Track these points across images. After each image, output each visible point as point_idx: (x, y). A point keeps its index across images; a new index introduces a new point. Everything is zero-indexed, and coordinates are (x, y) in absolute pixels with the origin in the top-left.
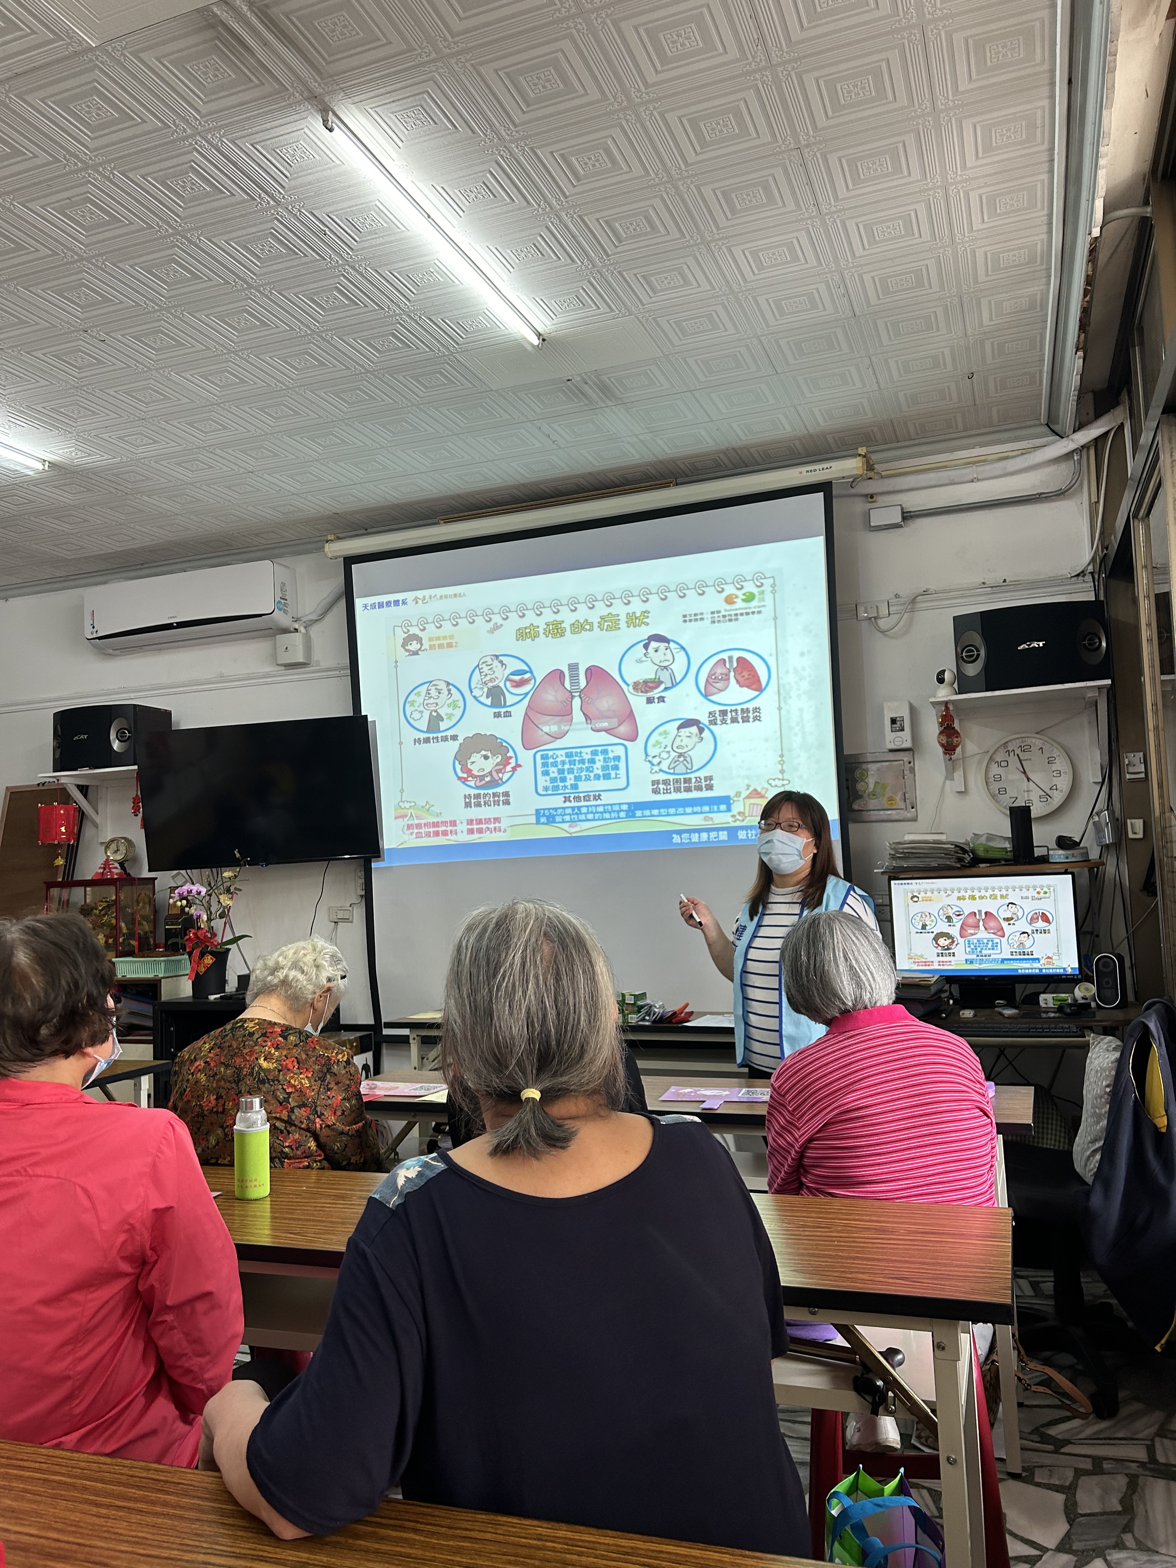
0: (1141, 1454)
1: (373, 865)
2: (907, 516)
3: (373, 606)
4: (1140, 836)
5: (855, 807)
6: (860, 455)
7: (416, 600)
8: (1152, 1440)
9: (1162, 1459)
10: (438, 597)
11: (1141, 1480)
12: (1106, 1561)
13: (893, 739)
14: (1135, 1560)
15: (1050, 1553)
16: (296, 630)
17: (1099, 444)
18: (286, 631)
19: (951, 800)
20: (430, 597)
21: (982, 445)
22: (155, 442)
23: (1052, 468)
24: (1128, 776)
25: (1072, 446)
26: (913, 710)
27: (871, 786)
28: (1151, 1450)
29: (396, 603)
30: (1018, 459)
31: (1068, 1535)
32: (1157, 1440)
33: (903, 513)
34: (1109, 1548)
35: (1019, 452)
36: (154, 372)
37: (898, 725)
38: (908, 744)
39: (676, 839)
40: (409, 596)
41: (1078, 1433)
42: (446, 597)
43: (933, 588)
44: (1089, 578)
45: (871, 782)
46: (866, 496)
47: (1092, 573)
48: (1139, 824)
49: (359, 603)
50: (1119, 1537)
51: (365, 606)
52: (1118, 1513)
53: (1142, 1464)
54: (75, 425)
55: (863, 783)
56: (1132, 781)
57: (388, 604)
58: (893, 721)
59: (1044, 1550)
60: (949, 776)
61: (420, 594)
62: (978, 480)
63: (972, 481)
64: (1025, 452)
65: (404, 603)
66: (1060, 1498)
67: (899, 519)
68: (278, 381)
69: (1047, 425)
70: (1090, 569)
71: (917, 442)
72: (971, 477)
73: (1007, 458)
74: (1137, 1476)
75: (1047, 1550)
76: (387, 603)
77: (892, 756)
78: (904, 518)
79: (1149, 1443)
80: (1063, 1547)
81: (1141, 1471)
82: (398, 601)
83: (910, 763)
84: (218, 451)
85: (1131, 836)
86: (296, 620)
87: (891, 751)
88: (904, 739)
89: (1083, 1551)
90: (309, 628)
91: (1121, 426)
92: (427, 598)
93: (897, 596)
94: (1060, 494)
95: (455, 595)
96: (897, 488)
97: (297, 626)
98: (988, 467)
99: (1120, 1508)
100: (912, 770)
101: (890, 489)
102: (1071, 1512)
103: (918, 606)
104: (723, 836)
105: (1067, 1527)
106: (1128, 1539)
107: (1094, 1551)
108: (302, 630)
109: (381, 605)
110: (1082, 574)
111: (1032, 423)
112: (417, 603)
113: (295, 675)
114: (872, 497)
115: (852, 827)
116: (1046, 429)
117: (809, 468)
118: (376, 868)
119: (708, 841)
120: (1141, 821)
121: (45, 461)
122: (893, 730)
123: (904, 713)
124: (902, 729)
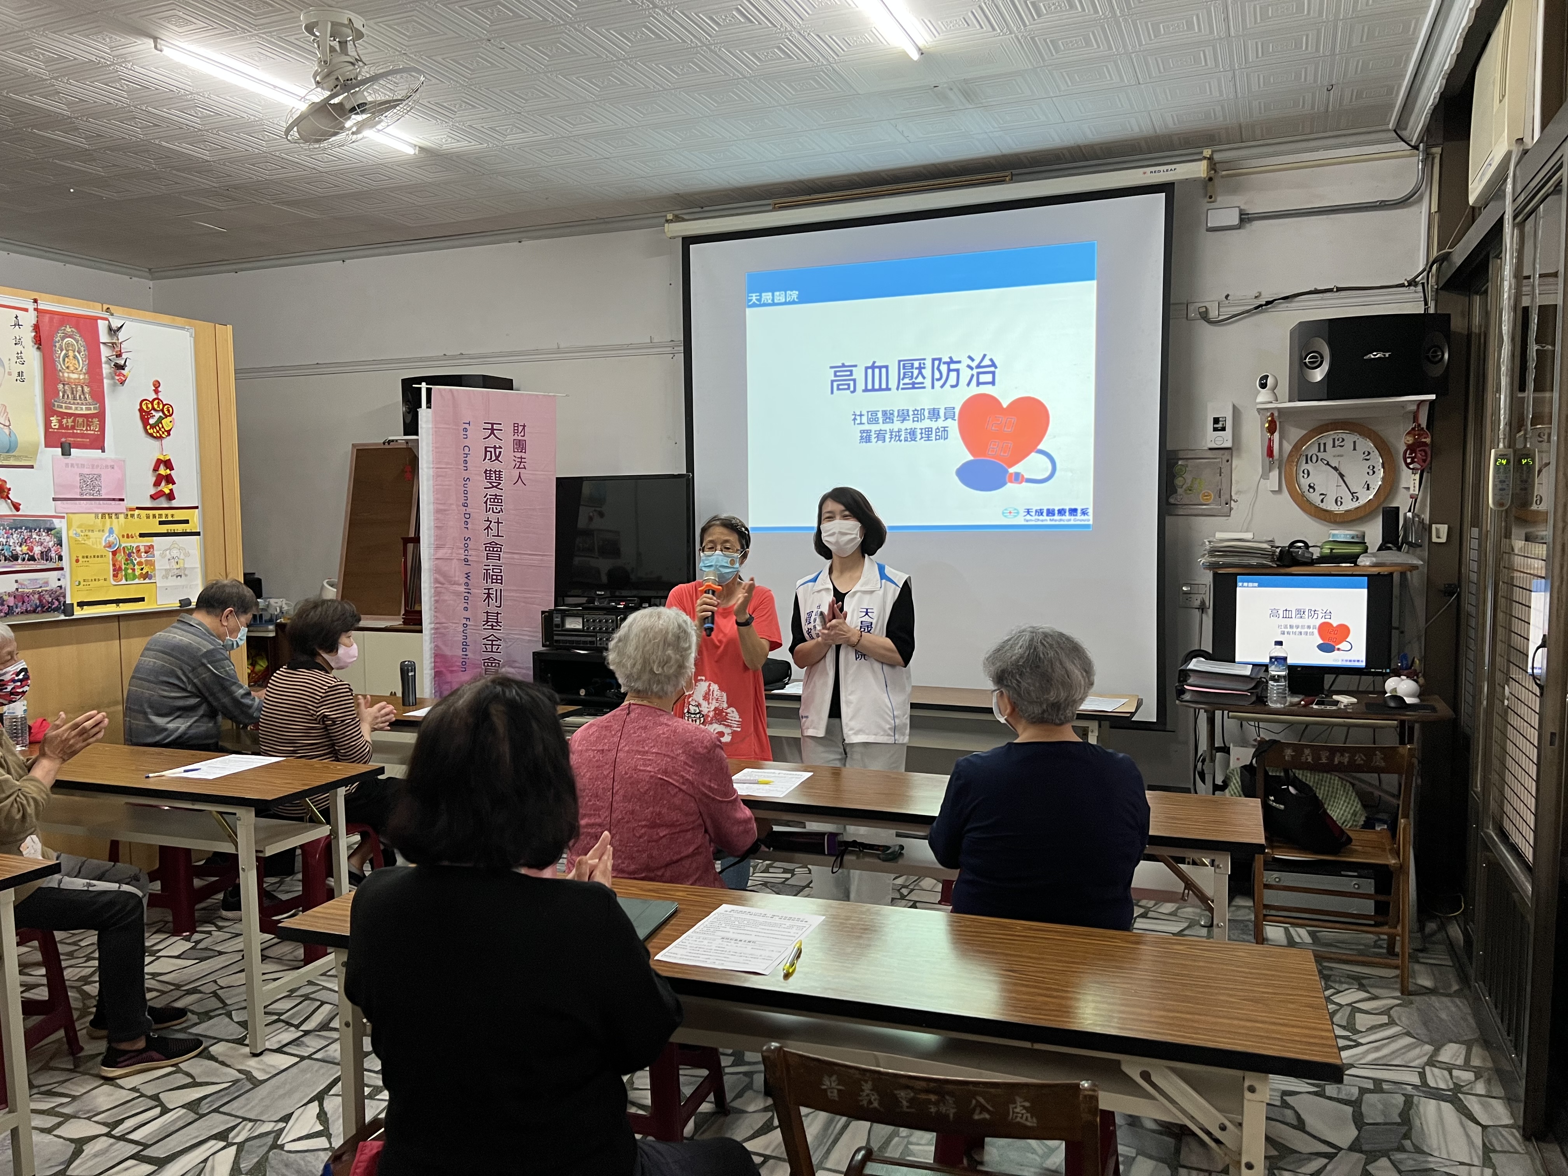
0: (1416, 1080)
2: (1245, 219)
4: (1444, 540)
5: (1172, 501)
6: (1205, 158)
8: (1423, 1068)
9: (1432, 1084)
11: (1416, 1099)
12: (1390, 1159)
13: (1213, 439)
14: (1415, 1160)
15: (1343, 1151)
19: (1264, 498)
21: (1326, 148)
22: (524, 131)
26: (1236, 411)
27: (1189, 481)
28: (1422, 1075)
31: (1357, 1139)
32: (1427, 1068)
33: (1241, 214)
34: (1392, 1150)
36: (541, 75)
37: (1220, 425)
38: (1229, 444)
41: (1361, 1059)
44: (1420, 288)
45: (1188, 477)
47: (1423, 284)
48: (1444, 529)
50: (1400, 1142)
52: (1398, 1124)
53: (1415, 1086)
54: (453, 116)
55: (1180, 479)
58: (1216, 421)
59: (1340, 1149)
60: (1264, 475)
66: (1349, 1110)
67: (1236, 221)
68: (657, 84)
69: (1395, 131)
70: (1424, 276)
71: (1261, 142)
74: (1412, 1096)
75: (1341, 1149)
77: (1210, 454)
78: (1242, 220)
79: (1420, 1070)
80: (1355, 1147)
81: (1414, 1092)
83: (1228, 461)
84: (582, 141)
85: (1434, 539)
87: (1210, 449)
88: (1225, 439)
89: (1371, 1152)
93: (1228, 298)
94: (1400, 202)
99: (1399, 1121)
100: (1230, 467)
102: (1358, 1120)
105: (1356, 1133)
106: (1407, 1143)
107: (1379, 1151)
110: (1415, 283)
111: (1381, 128)
113: (629, 350)
114: (1211, 197)
115: (1168, 519)
116: (1393, 134)
117: (1154, 169)
120: (1446, 526)
121: (415, 146)
122: (1215, 429)
123: (1227, 414)
124: (1223, 429)
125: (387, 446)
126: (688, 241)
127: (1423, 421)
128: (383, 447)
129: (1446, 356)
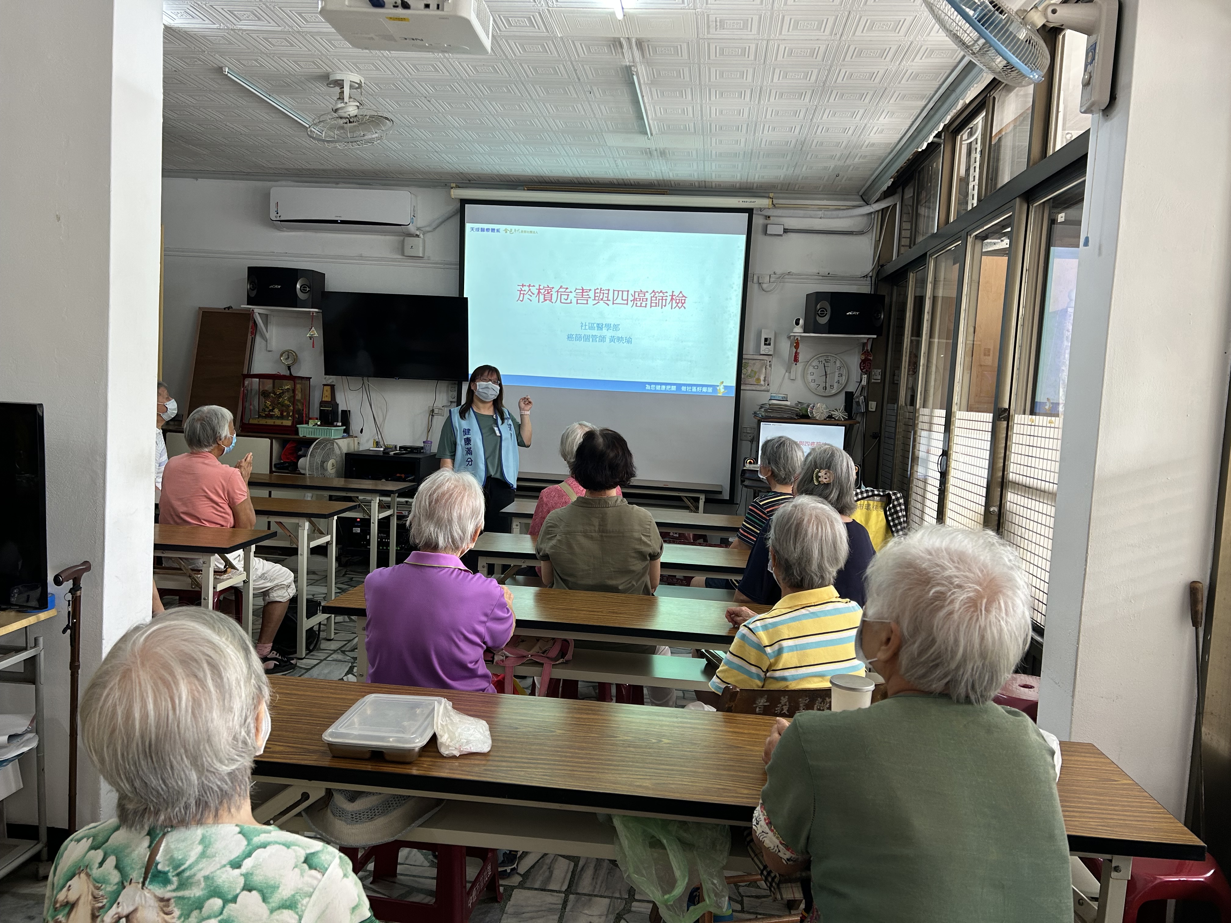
2: (786, 231)
3: (477, 229)
4: (874, 410)
6: (770, 197)
7: (506, 230)
10: (520, 232)
13: (764, 349)
16: (417, 236)
17: (884, 211)
18: (411, 235)
19: (787, 381)
20: (515, 231)
21: (828, 199)
23: (860, 218)
24: (873, 381)
25: (872, 210)
26: (775, 334)
27: (749, 371)
29: (493, 230)
30: (845, 211)
33: (784, 229)
35: (846, 207)
37: (768, 342)
38: (771, 352)
39: (647, 387)
40: (502, 229)
42: (525, 233)
43: (792, 271)
44: (869, 279)
45: (749, 369)
46: (766, 216)
47: (871, 277)
48: (874, 404)
49: (468, 226)
51: (472, 229)
55: (746, 369)
56: (874, 383)
58: (766, 340)
60: (789, 370)
62: (823, 218)
63: (821, 218)
64: (848, 208)
65: (498, 230)
67: (781, 232)
69: (862, 196)
70: (871, 274)
72: (820, 216)
73: (839, 209)
76: (487, 229)
77: (762, 357)
83: (770, 362)
85: (870, 409)
86: (418, 229)
87: (762, 354)
88: (770, 350)
90: (425, 235)
91: (896, 204)
92: (513, 231)
93: (775, 273)
94: (861, 233)
95: (531, 232)
96: (783, 215)
97: (418, 233)
98: (830, 212)
100: (770, 366)
101: (780, 214)
103: (785, 280)
104: (674, 388)
108: (422, 236)
109: (483, 230)
110: (866, 276)
111: (854, 193)
112: (506, 232)
113: (413, 263)
114: (769, 217)
116: (860, 198)
117: (744, 200)
119: (665, 390)
120: (876, 403)
122: (765, 344)
123: (771, 336)
124: (769, 344)
125: (227, 311)
126: (464, 202)
127: (869, 348)
128: (224, 311)
129: (882, 316)
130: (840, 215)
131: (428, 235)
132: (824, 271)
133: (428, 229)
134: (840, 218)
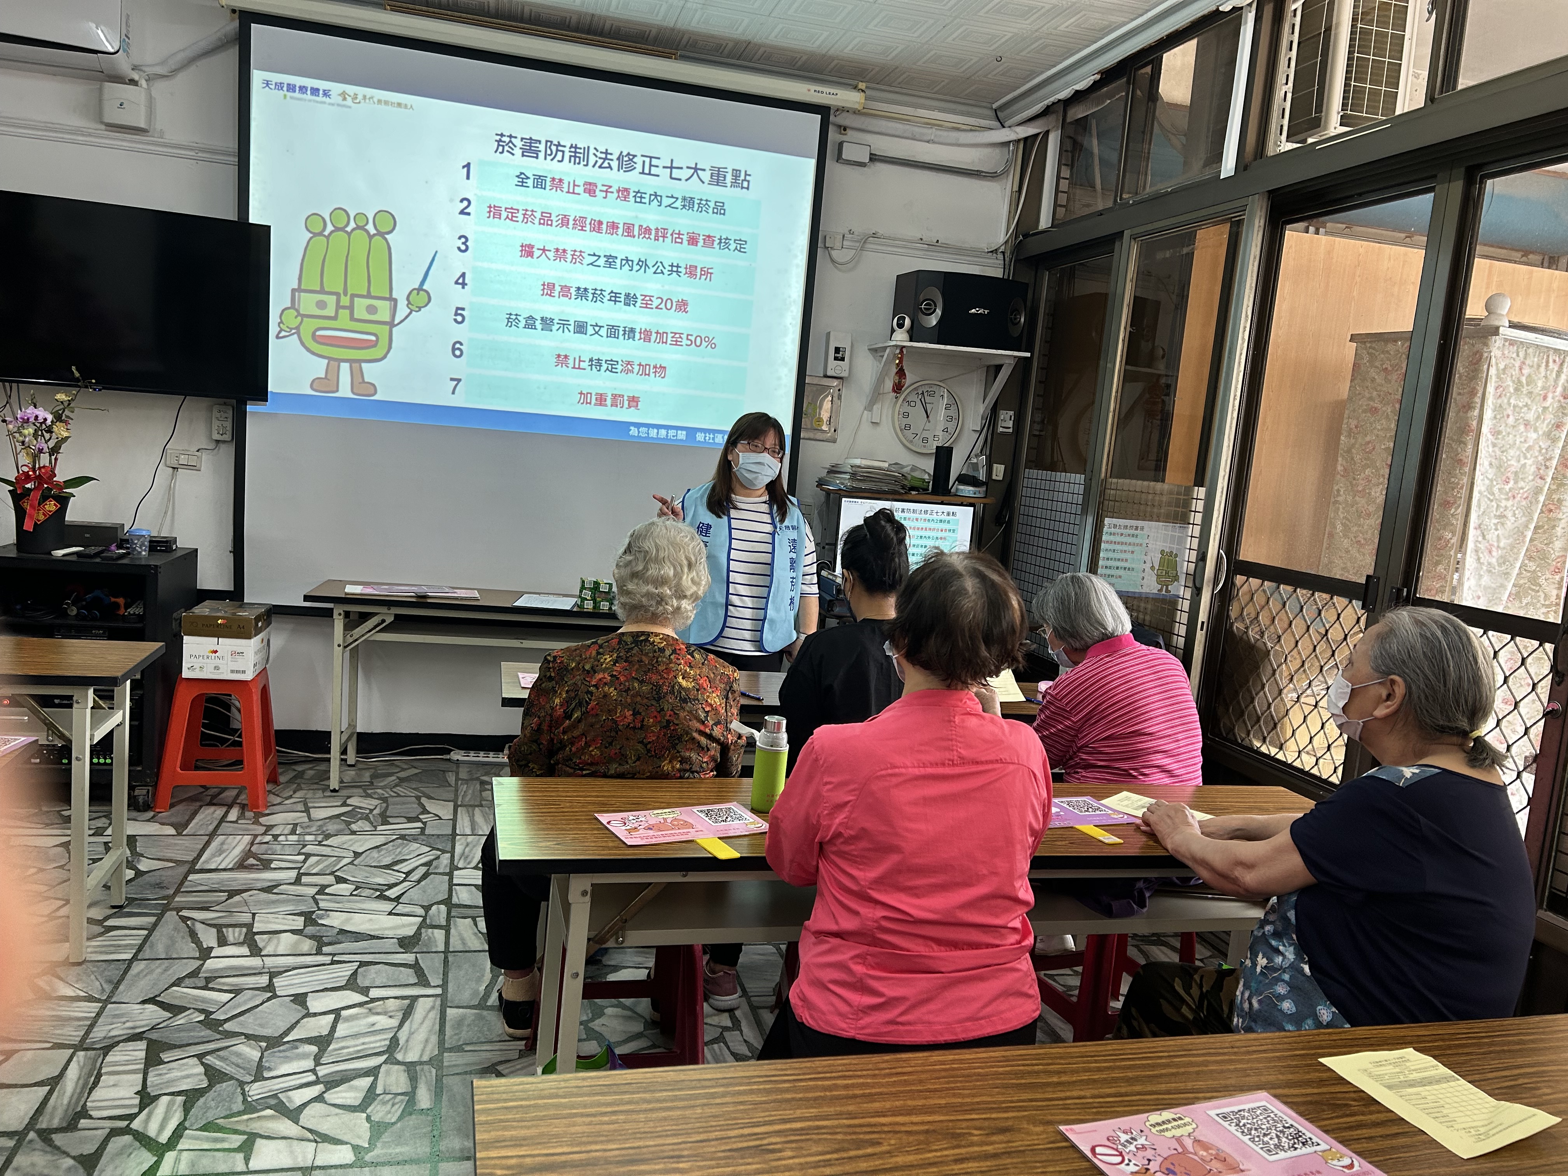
1: (249, 408)
2: (874, 158)
3: (279, 86)
4: (1000, 478)
6: (861, 90)
7: (344, 95)
10: (376, 100)
13: (832, 366)
16: (133, 82)
17: (1029, 141)
18: (118, 79)
19: (866, 427)
20: (365, 97)
21: (943, 110)
23: (990, 149)
24: (1001, 430)
25: (1010, 138)
26: (853, 341)
27: (806, 406)
29: (315, 91)
30: (971, 134)
33: (871, 154)
35: (969, 128)
37: (840, 355)
38: (845, 374)
39: (634, 431)
40: (336, 88)
42: (386, 103)
43: (881, 232)
44: (1001, 256)
45: (806, 402)
46: (840, 126)
47: (1003, 253)
48: (1002, 468)
49: (257, 77)
51: (267, 83)
56: (1002, 433)
57: (303, 89)
58: (837, 350)
60: (869, 407)
61: (351, 89)
62: (934, 142)
63: (928, 142)
64: (973, 129)
65: (326, 93)
67: (866, 159)
69: (994, 110)
70: (1003, 249)
71: (892, 89)
72: (928, 138)
73: (958, 129)
76: (301, 88)
78: (871, 159)
82: (318, 90)
83: (839, 390)
85: (994, 477)
86: (135, 68)
88: (843, 369)
90: (151, 83)
91: (1047, 133)
92: (360, 97)
93: (851, 232)
94: (992, 176)
95: (399, 105)
96: (870, 128)
97: (136, 77)
98: (945, 134)
100: (840, 397)
101: (863, 127)
103: (868, 246)
104: (682, 435)
108: (143, 83)
109: (291, 88)
110: (995, 251)
111: (985, 104)
112: (345, 99)
113: (125, 141)
114: (845, 130)
116: (993, 114)
117: (818, 89)
118: (253, 413)
119: (666, 438)
122: (836, 359)
123: (845, 345)
124: (843, 359)
126: (248, 18)
129: (1023, 320)
130: (961, 141)
131: (159, 87)
132: (931, 236)
133: (160, 70)
134: (959, 145)
